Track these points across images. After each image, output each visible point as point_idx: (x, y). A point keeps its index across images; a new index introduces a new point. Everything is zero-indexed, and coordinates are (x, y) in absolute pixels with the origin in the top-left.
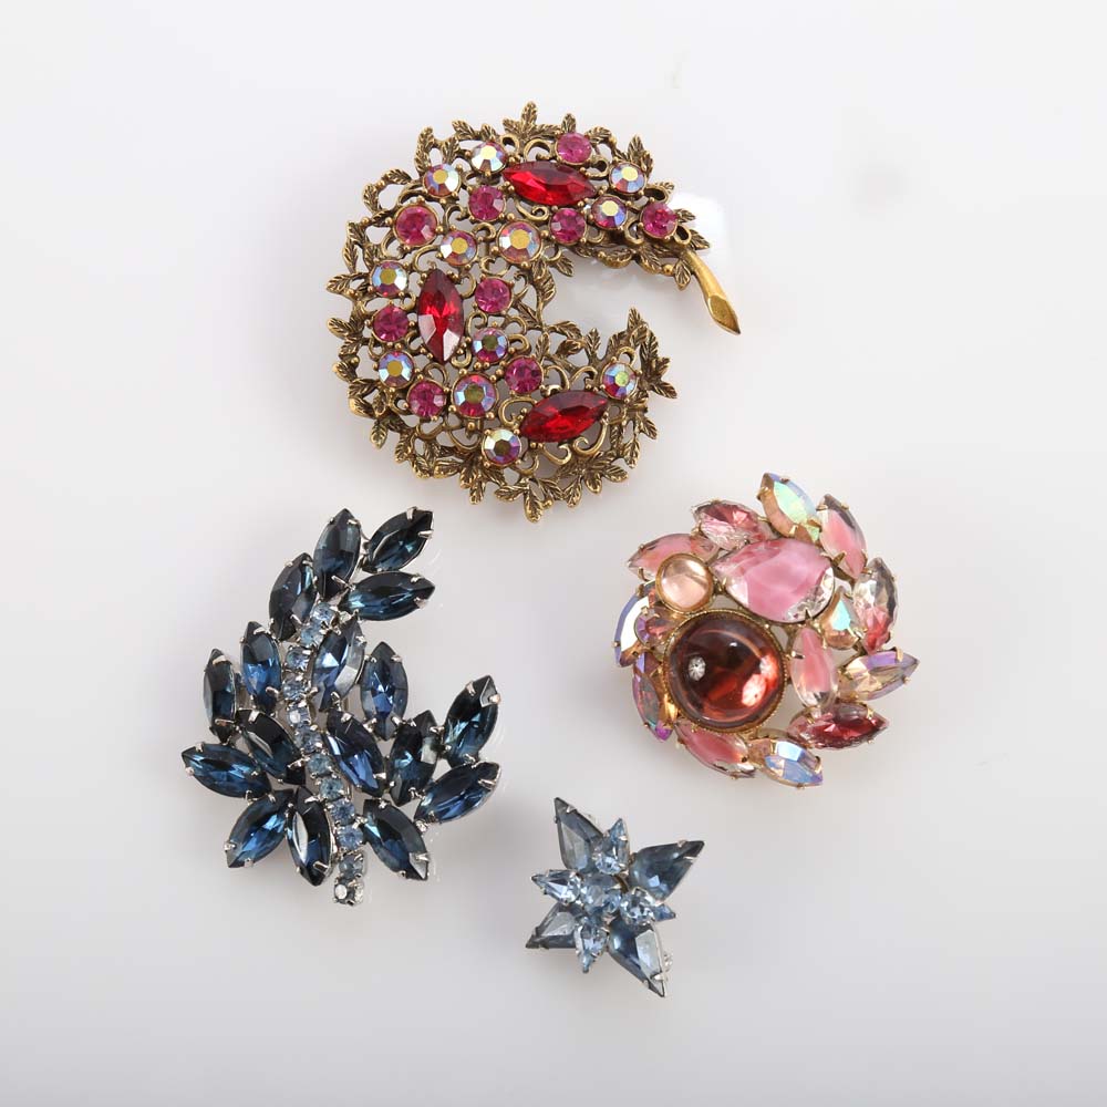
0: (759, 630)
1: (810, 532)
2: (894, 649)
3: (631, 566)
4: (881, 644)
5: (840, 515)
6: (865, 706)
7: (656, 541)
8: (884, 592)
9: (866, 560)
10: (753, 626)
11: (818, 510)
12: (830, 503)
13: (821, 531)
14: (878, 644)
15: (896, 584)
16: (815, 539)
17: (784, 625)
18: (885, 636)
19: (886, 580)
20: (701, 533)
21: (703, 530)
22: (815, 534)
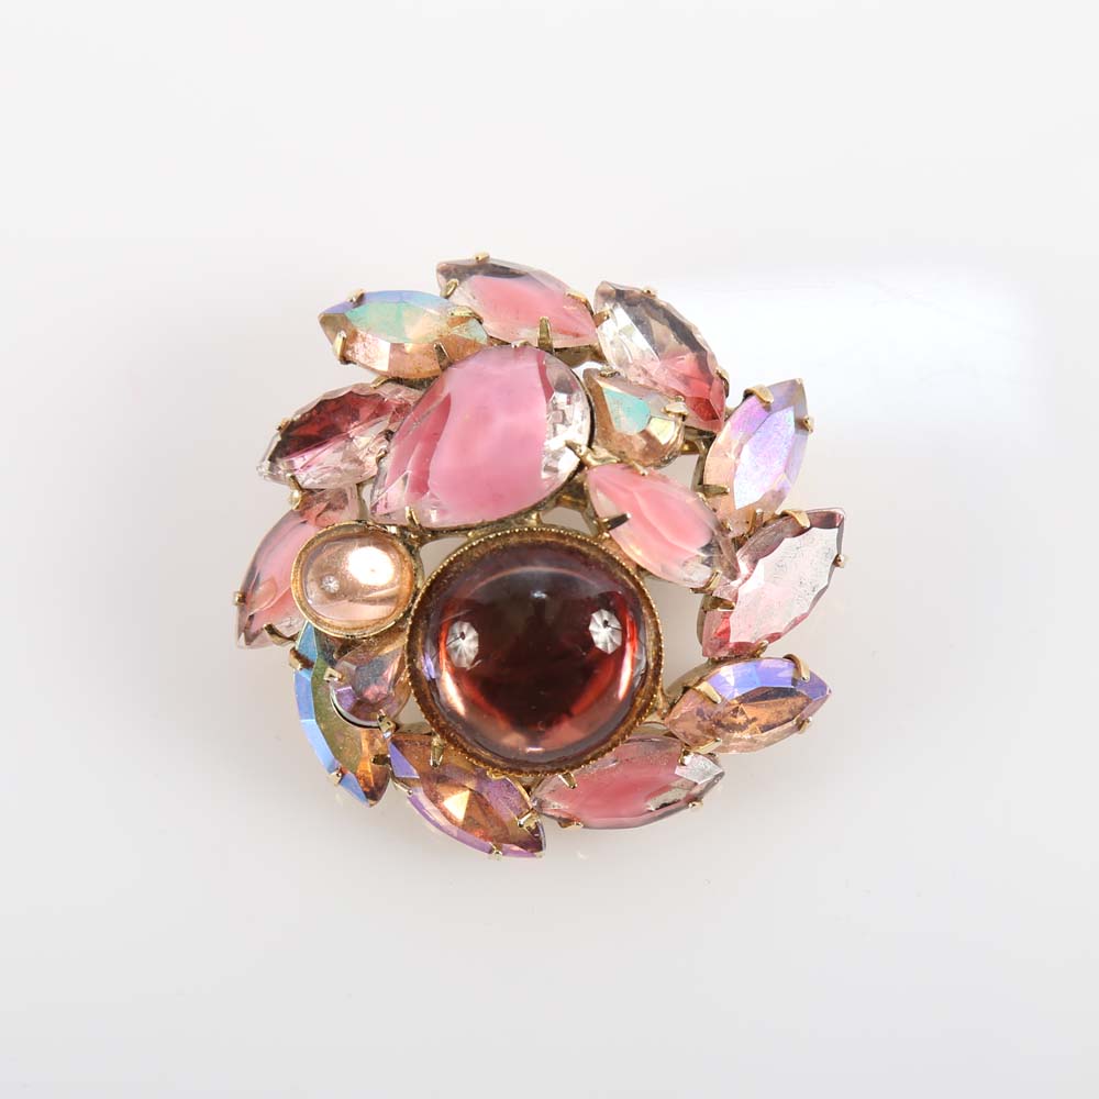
0: (528, 539)
1: (465, 335)
2: (748, 394)
3: (249, 640)
4: (722, 405)
5: (486, 274)
6: (784, 515)
7: (253, 568)
8: (656, 325)
9: (586, 304)
10: (513, 540)
11: (447, 297)
12: (454, 273)
13: (480, 321)
14: (716, 407)
15: (663, 298)
16: (483, 341)
17: (556, 498)
18: (717, 383)
19: (641, 306)
20: (308, 493)
21: (307, 484)
22: (478, 334)
